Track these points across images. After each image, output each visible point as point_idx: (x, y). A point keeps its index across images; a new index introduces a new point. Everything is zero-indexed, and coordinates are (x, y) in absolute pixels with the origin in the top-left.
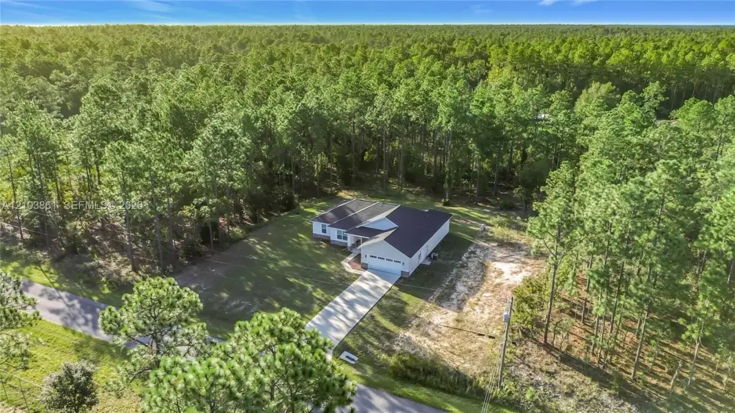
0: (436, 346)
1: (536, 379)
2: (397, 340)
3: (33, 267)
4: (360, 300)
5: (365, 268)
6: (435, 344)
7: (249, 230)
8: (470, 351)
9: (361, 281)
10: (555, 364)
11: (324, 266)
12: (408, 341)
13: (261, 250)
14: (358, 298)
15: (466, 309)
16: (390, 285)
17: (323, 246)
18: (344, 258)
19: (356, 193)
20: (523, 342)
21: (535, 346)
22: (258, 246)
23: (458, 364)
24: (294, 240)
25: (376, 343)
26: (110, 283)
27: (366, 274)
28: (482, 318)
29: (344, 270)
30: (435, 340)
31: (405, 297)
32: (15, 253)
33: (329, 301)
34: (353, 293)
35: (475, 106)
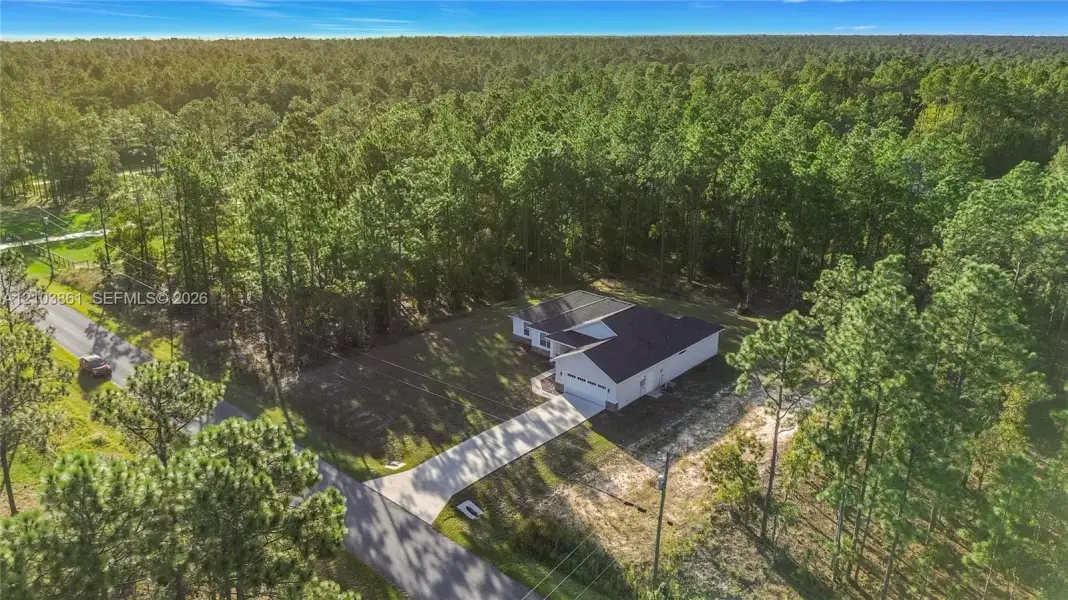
0: (598, 514)
1: (719, 586)
2: (546, 498)
3: (165, 339)
4: (527, 435)
5: (560, 390)
6: (598, 511)
7: (436, 321)
8: (642, 529)
9: (545, 408)
10: (761, 571)
11: (504, 380)
12: (562, 501)
13: (435, 349)
14: (528, 431)
15: (674, 469)
16: (582, 419)
17: (520, 354)
18: (539, 374)
19: (619, 285)
20: (728, 530)
21: (745, 539)
22: (434, 344)
23: (614, 544)
24: (486, 340)
25: (515, 497)
26: (235, 369)
27: (556, 399)
28: (689, 485)
29: (529, 391)
30: (601, 505)
31: (594, 438)
32: (153, 321)
33: (483, 430)
34: (523, 422)
35: (800, 162)
